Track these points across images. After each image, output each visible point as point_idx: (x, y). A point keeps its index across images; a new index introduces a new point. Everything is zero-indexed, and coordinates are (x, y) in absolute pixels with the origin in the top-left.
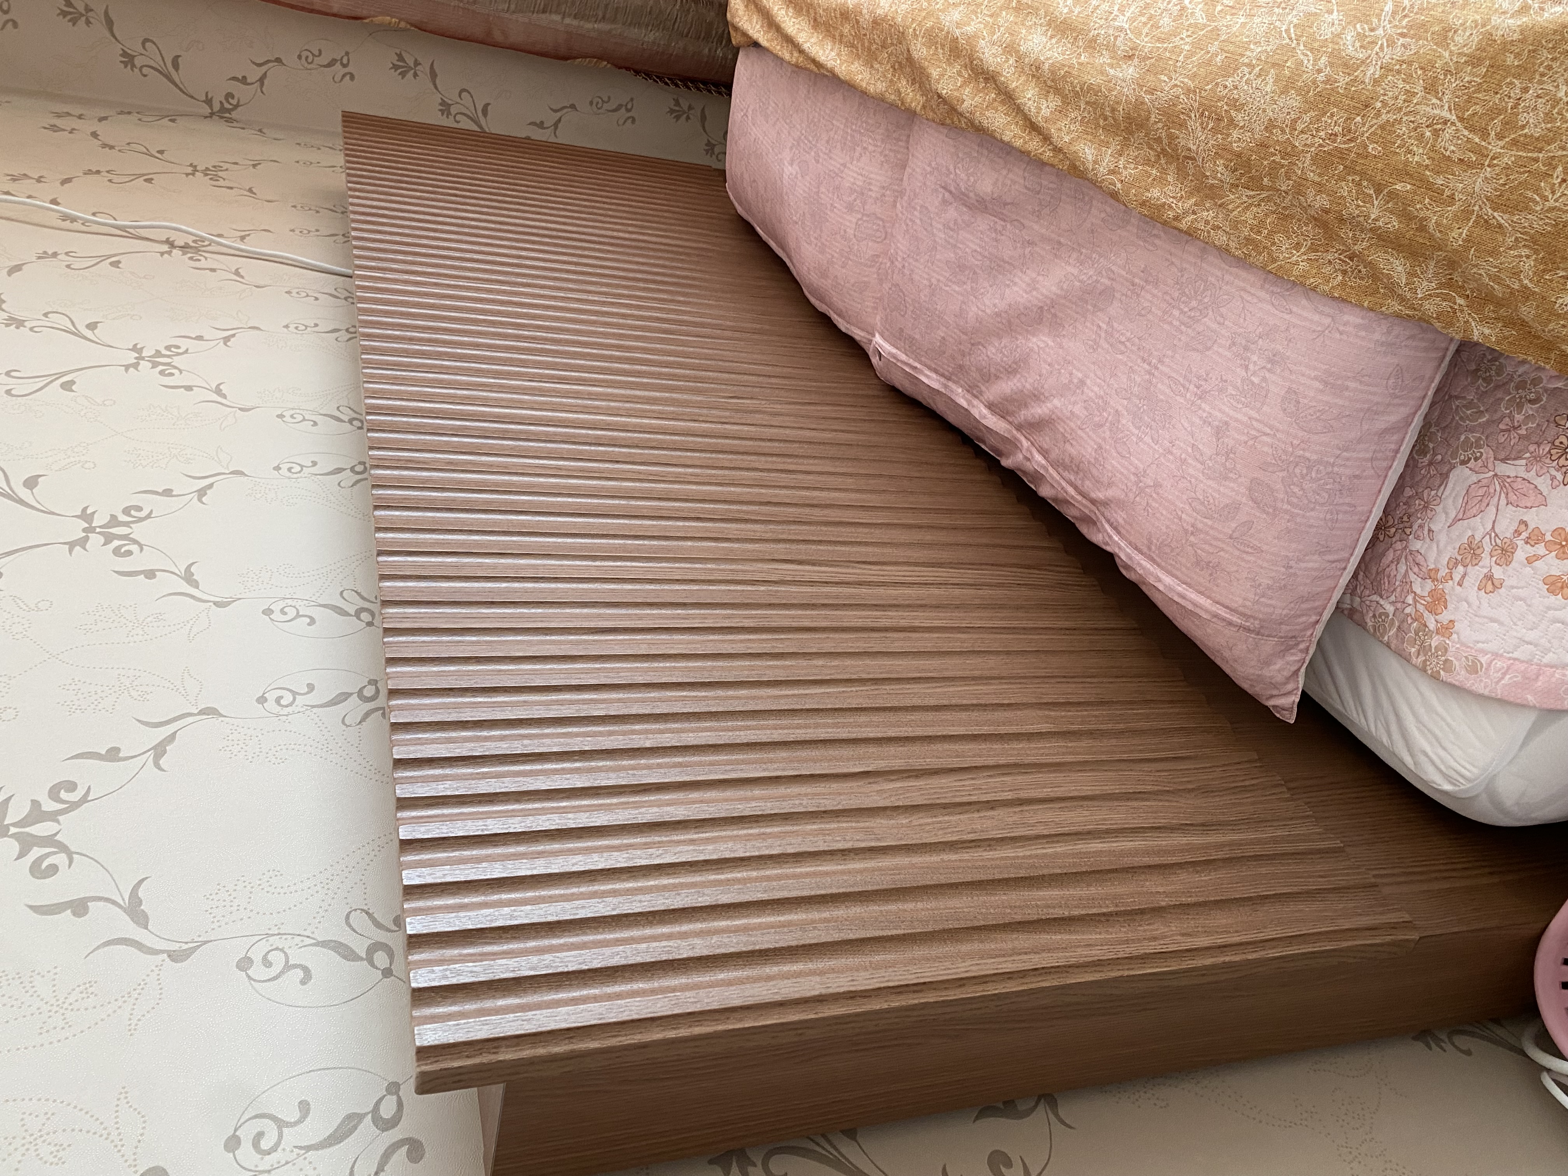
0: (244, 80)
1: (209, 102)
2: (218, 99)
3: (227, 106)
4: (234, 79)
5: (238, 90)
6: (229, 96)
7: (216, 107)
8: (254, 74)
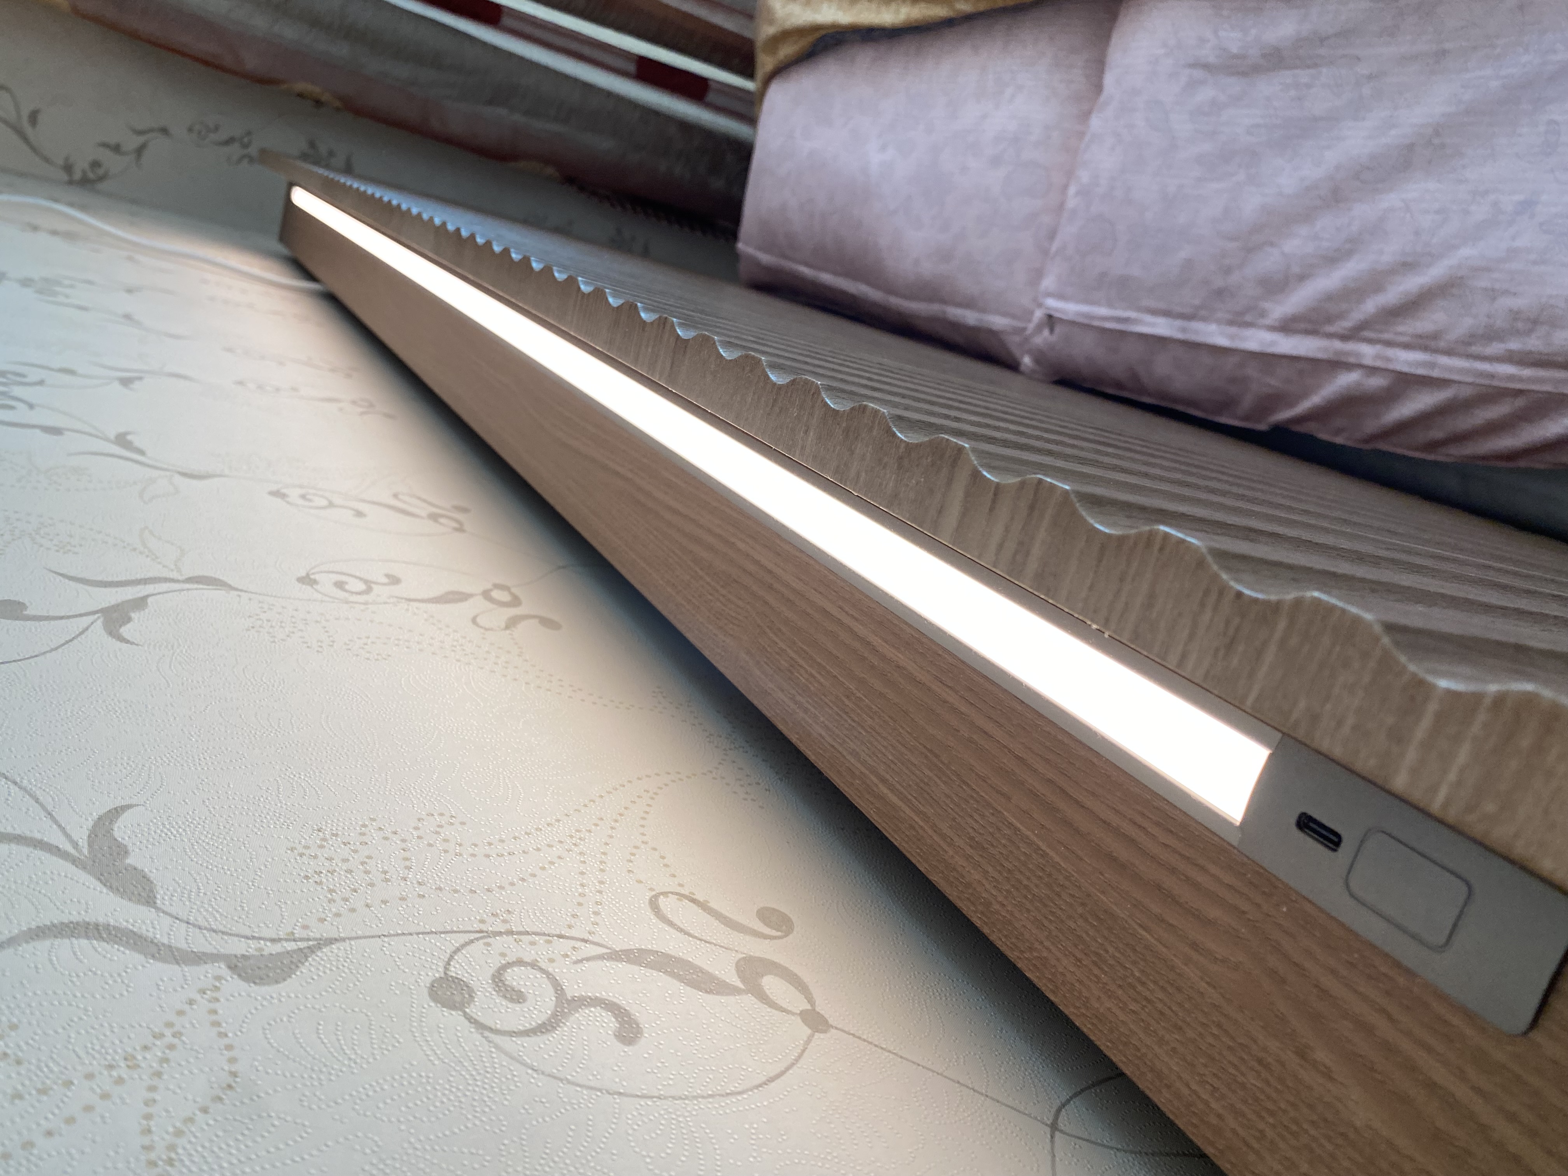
0: (116, 149)
1: (68, 168)
2: (81, 166)
3: (91, 175)
4: (105, 145)
5: (109, 159)
6: (95, 164)
7: (77, 176)
8: (132, 142)
